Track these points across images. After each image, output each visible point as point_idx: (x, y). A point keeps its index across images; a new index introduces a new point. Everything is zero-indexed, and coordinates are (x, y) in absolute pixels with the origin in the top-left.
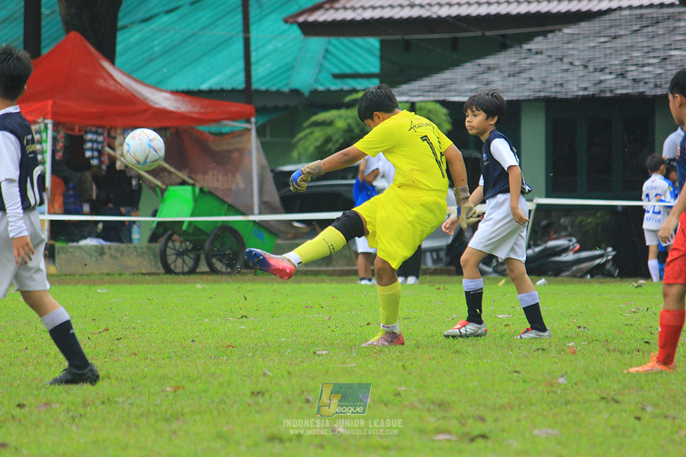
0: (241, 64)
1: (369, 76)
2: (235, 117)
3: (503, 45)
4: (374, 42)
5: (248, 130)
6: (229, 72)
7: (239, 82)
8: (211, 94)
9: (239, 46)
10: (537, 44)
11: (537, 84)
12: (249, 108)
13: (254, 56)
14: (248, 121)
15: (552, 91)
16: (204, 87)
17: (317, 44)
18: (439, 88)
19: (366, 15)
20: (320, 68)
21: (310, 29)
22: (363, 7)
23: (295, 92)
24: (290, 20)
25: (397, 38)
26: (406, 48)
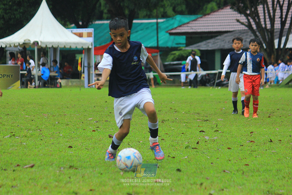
0: (156, 41)
1: (183, 44)
3: (212, 37)
4: (184, 37)
5: (157, 56)
6: (154, 43)
7: (156, 45)
9: (155, 38)
10: (219, 37)
11: (218, 46)
12: (158, 51)
13: (159, 39)
14: (157, 53)
15: (222, 47)
16: (149, 46)
17: (172, 37)
18: (198, 47)
19: (183, 31)
20: (173, 42)
21: (171, 34)
22: (182, 29)
23: (168, 48)
24: (167, 32)
25: (189, 36)
26: (191, 38)
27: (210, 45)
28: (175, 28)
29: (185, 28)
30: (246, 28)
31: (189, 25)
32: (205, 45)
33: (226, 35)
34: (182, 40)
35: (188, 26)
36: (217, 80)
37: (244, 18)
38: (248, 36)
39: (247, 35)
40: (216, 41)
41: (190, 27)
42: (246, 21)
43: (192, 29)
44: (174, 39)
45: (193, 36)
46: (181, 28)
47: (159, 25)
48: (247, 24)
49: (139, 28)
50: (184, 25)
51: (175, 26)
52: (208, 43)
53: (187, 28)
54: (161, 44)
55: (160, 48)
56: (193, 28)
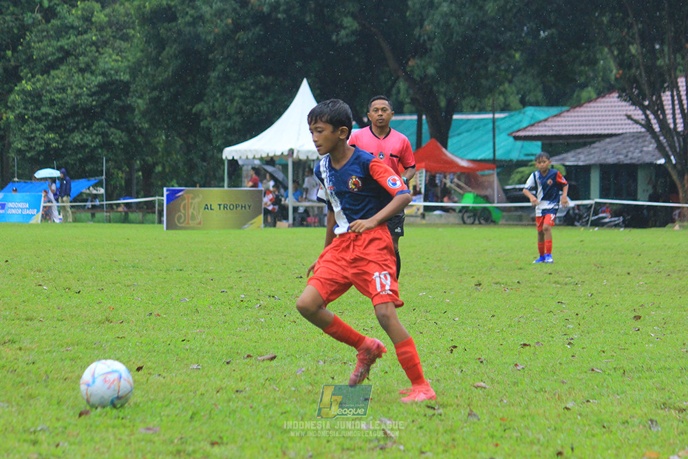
0: (492, 150)
2: (489, 169)
3: (585, 145)
4: (539, 143)
5: (493, 174)
6: (487, 153)
7: (491, 156)
8: (481, 161)
9: (491, 144)
10: (597, 145)
11: (596, 159)
12: (494, 166)
13: (497, 147)
14: (493, 170)
15: (603, 162)
16: (479, 158)
17: (519, 143)
18: (563, 159)
19: (537, 133)
20: (520, 152)
21: (517, 138)
22: (536, 131)
23: (511, 161)
24: (510, 135)
25: (547, 142)
26: (551, 145)
27: (582, 157)
28: (524, 129)
29: (540, 128)
30: (643, 130)
31: (546, 124)
32: (573, 157)
33: (608, 140)
34: (536, 148)
35: (545, 126)
36: (593, 216)
37: (640, 112)
38: (646, 143)
39: (645, 141)
40: (593, 151)
41: (549, 126)
42: (643, 117)
43: (553, 130)
44: (522, 147)
45: (554, 142)
46: (533, 128)
47: (497, 124)
48: (643, 122)
49: (463, 128)
50: (540, 124)
51: (524, 125)
52: (579, 153)
53: (544, 128)
54: (500, 155)
55: (498, 161)
56: (554, 128)
